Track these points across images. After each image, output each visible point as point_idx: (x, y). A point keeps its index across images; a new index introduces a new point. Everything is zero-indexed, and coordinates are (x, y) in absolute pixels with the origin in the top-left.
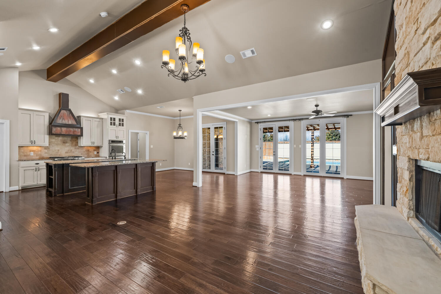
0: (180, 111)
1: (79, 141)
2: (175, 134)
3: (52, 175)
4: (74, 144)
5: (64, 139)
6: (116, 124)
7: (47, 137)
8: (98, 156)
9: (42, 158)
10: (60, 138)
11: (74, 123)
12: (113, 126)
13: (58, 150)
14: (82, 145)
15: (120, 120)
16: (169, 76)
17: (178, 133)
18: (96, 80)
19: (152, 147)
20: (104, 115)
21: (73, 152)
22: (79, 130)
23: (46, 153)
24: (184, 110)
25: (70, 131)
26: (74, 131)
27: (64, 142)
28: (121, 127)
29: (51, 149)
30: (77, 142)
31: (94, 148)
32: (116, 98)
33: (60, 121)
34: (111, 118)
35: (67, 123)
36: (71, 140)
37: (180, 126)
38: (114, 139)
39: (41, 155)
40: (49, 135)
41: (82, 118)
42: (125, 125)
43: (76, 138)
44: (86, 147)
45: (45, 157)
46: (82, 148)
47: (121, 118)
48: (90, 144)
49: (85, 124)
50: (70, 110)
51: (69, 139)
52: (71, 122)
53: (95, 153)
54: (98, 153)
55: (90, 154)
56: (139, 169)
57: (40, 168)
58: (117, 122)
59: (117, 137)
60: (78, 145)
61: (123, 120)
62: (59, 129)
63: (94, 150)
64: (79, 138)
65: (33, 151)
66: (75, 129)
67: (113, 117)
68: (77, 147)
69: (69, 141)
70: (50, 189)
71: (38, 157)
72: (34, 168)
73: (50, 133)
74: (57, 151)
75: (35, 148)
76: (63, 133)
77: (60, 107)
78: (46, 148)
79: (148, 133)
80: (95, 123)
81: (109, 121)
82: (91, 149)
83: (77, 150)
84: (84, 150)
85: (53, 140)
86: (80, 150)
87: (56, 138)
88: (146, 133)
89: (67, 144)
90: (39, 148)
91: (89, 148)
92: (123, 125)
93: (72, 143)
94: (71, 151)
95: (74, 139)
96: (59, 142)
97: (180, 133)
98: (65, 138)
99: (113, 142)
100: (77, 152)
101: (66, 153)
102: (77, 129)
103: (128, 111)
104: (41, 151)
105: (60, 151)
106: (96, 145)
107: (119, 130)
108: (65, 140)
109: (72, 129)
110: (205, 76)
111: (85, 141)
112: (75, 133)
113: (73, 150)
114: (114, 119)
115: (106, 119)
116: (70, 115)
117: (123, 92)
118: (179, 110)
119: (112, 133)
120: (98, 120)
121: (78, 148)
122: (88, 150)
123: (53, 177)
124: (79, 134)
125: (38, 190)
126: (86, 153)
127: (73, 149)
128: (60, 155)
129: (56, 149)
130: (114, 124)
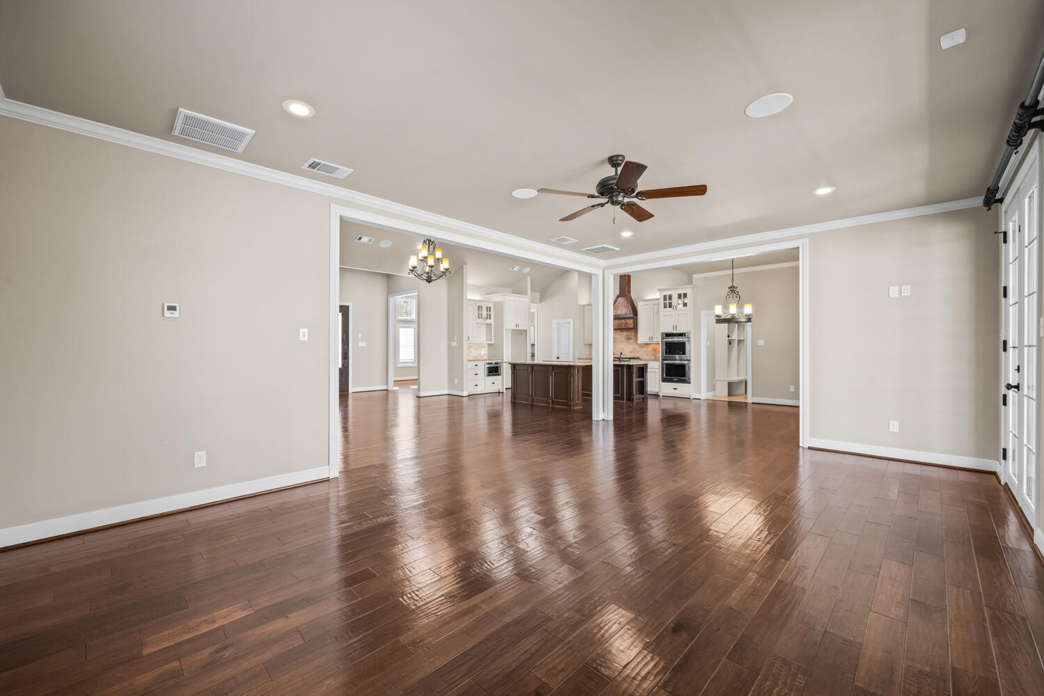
6: (673, 304)
10: (625, 334)
11: (631, 312)
12: (668, 309)
13: (623, 349)
14: (641, 342)
15: (680, 296)
22: (632, 321)
25: (622, 323)
26: (626, 323)
27: (628, 339)
28: (683, 308)
34: (665, 296)
35: (621, 314)
37: (733, 291)
38: (670, 330)
41: (640, 302)
42: (689, 303)
46: (647, 346)
47: (683, 291)
48: (647, 340)
52: (628, 311)
58: (675, 301)
59: (674, 327)
60: (636, 342)
61: (685, 295)
66: (626, 320)
67: (668, 293)
69: (632, 337)
76: (616, 327)
80: (651, 308)
81: (663, 302)
83: (642, 349)
85: (619, 337)
86: (644, 349)
87: (621, 333)
89: (631, 341)
92: (685, 304)
94: (635, 350)
96: (624, 339)
97: (733, 309)
98: (627, 332)
99: (668, 335)
101: (631, 352)
102: (628, 321)
107: (678, 315)
108: (628, 335)
109: (623, 321)
111: (640, 337)
112: (627, 326)
114: (670, 297)
116: (631, 303)
119: (666, 320)
121: (638, 345)
122: (656, 350)
124: (632, 326)
129: (622, 347)
130: (670, 306)
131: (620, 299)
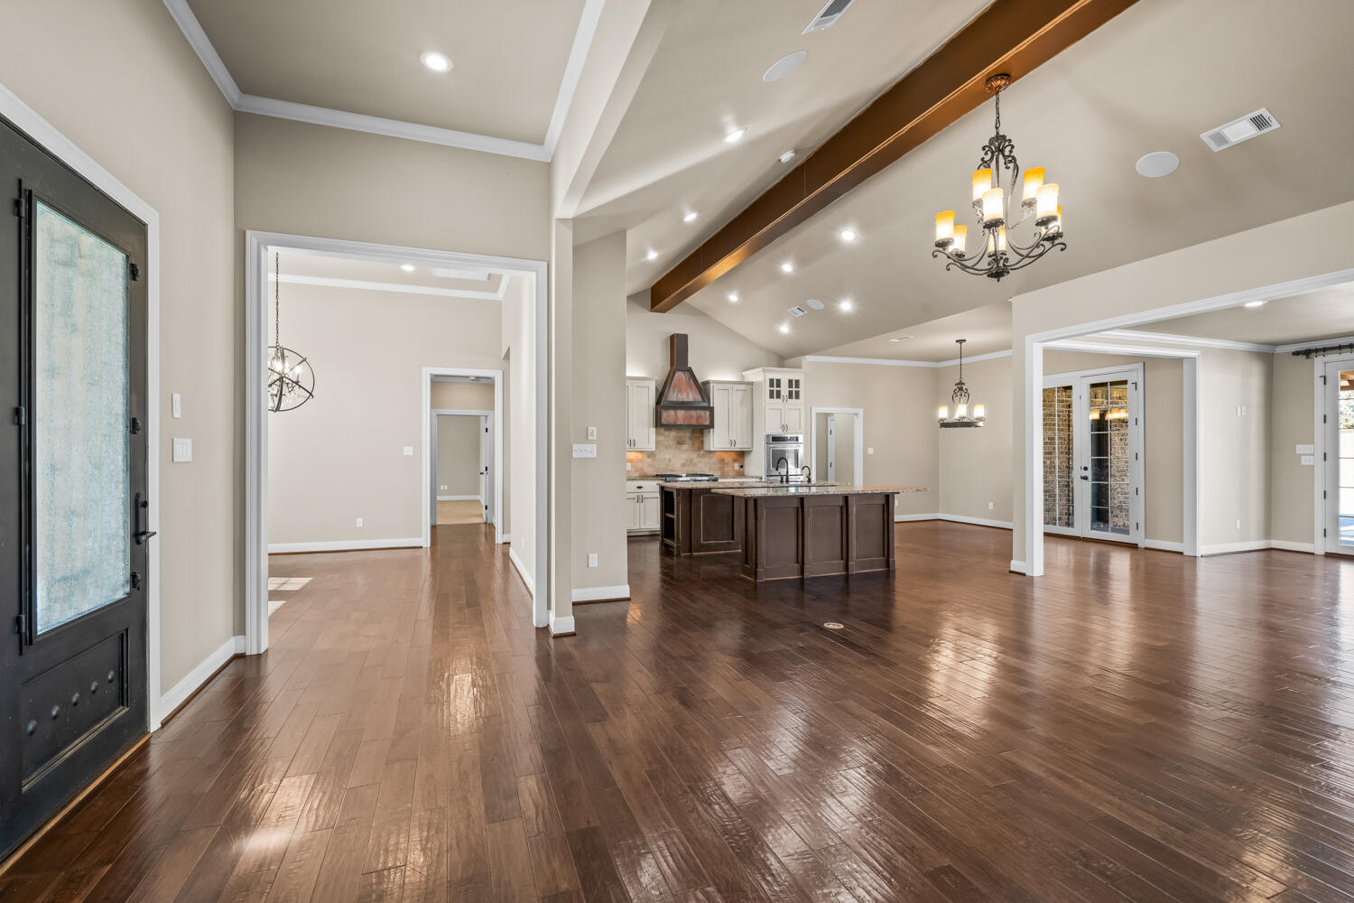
0: (961, 341)
1: (706, 440)
2: (943, 413)
3: (672, 512)
4: (696, 445)
5: (679, 435)
6: (782, 393)
7: (653, 430)
8: (741, 474)
9: (644, 477)
10: (673, 434)
11: (698, 398)
12: (775, 400)
13: (670, 460)
14: (712, 449)
15: (790, 381)
16: (949, 270)
17: (952, 411)
18: (743, 295)
19: (871, 451)
20: (757, 376)
21: (695, 465)
22: (708, 413)
23: (650, 465)
24: (973, 339)
25: (691, 417)
26: (699, 417)
27: (680, 443)
28: (794, 401)
29: (657, 456)
30: (702, 442)
31: (734, 456)
32: (784, 329)
33: (673, 396)
34: (772, 381)
35: (686, 400)
36: (691, 438)
37: (961, 389)
38: (778, 432)
39: (642, 469)
40: (656, 427)
41: (711, 385)
42: (801, 395)
43: (700, 431)
44: (718, 454)
45: (648, 474)
46: (710, 455)
47: (794, 377)
48: (727, 446)
49: (717, 400)
50: (690, 371)
51: (688, 434)
52: (691, 396)
53: (737, 466)
54: (742, 467)
55: (727, 469)
56: (853, 510)
57: (645, 495)
58: (785, 390)
59: (784, 428)
60: (703, 448)
61: (797, 382)
62: (672, 412)
63: (735, 461)
64: (706, 431)
65: (630, 461)
66: (699, 412)
67: (775, 376)
68: (702, 452)
69: (687, 440)
70: (668, 541)
71: (637, 474)
72: (636, 495)
73: (658, 423)
74: (667, 461)
75: (632, 456)
76: (679, 423)
77: (672, 365)
78: (651, 455)
79: (861, 412)
80: (737, 396)
81: (768, 388)
82: (728, 459)
83: (703, 460)
84: (715, 459)
85: (661, 438)
86: (708, 460)
87: (666, 433)
88: (856, 414)
89: (685, 447)
90: (640, 456)
91: (725, 455)
92: (797, 397)
93: (693, 444)
94: (691, 461)
95: (696, 435)
96: (671, 443)
97: (961, 411)
98: (681, 434)
99: (776, 439)
100: (702, 465)
101: (683, 465)
102: (703, 412)
103: (809, 358)
104: (641, 461)
105: (672, 461)
106: (738, 447)
107: (789, 409)
108: (680, 437)
109: (694, 413)
110: (1062, 250)
111: (717, 440)
112: (700, 421)
113: (694, 460)
114: (779, 381)
115: (759, 384)
116: (691, 380)
117: (801, 313)
118: (957, 341)
119: (774, 417)
120: (743, 387)
121: (704, 456)
122: (723, 460)
123: (675, 517)
124: (707, 423)
125: (644, 541)
126: (718, 465)
127: (694, 456)
128: (672, 471)
129: (667, 456)
130: (778, 396)
131: (679, 375)
